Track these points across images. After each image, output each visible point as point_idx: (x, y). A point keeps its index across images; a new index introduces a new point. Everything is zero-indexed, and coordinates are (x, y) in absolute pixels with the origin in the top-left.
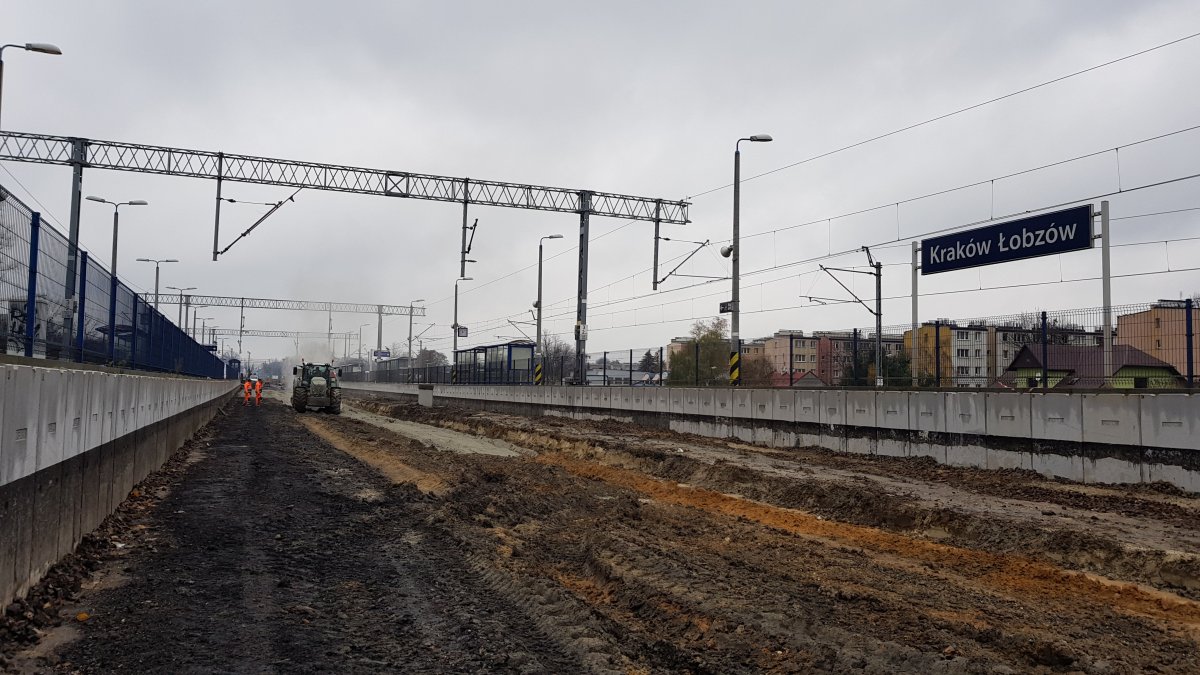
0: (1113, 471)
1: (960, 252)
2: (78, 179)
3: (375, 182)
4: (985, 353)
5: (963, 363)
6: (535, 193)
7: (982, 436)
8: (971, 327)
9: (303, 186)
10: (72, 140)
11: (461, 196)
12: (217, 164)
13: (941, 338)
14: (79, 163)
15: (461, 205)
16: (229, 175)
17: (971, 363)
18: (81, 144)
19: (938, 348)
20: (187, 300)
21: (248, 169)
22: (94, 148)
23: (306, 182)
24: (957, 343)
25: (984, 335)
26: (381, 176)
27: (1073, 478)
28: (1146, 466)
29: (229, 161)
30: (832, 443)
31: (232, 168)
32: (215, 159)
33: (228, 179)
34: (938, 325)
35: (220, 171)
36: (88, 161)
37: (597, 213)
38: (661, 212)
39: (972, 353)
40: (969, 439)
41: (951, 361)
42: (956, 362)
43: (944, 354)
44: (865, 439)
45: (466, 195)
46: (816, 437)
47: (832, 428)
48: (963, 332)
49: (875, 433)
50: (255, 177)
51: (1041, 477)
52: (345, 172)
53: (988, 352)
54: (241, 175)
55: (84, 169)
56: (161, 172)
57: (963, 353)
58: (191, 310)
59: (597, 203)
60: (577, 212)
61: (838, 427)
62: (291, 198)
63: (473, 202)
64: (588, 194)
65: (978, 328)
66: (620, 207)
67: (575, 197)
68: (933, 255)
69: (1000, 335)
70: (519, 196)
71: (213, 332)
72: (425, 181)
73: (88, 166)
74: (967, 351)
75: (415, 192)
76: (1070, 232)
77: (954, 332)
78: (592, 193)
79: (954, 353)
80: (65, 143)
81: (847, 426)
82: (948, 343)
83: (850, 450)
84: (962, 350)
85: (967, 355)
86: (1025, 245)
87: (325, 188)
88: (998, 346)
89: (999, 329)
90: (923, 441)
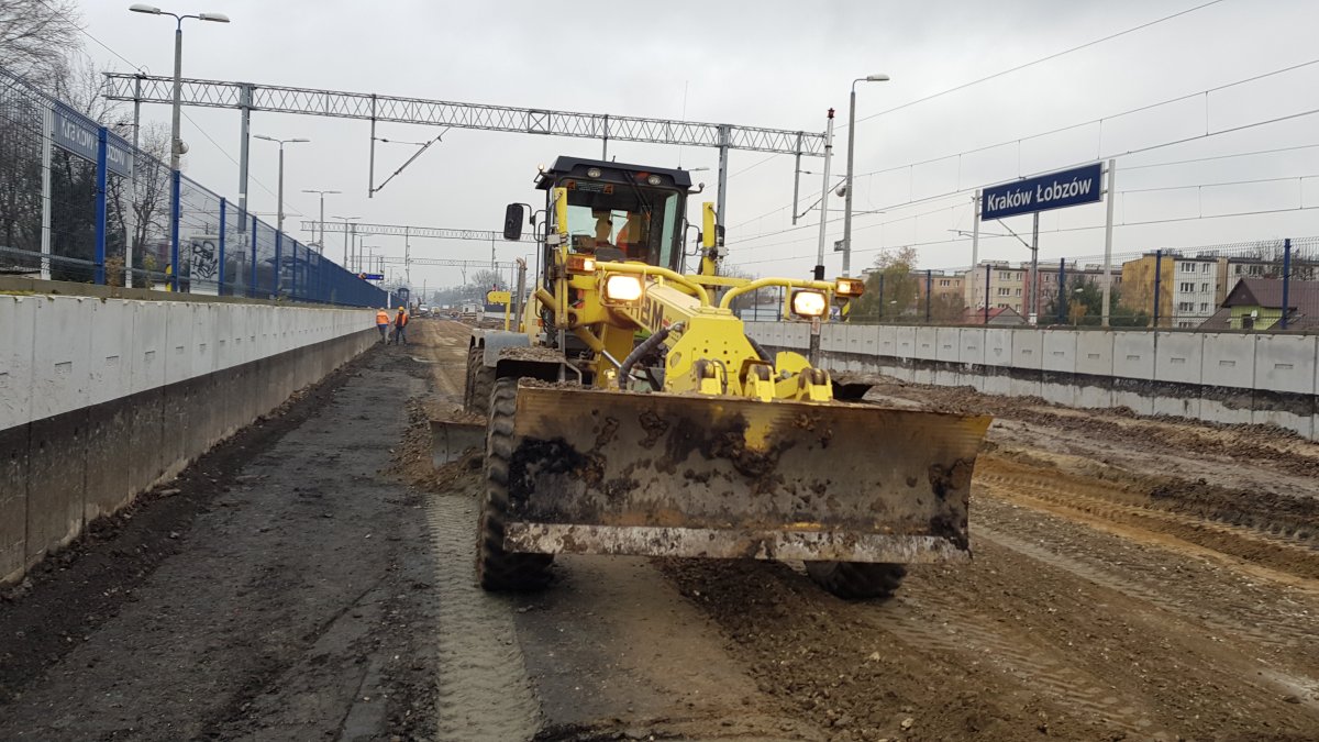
0: (1093, 397)
1: (1009, 201)
2: (246, 122)
3: (518, 120)
4: (1214, 289)
5: (1187, 298)
6: (673, 127)
7: (1009, 368)
8: (1199, 259)
9: (450, 125)
10: (240, 85)
11: (601, 133)
12: (371, 105)
13: (1162, 270)
14: (247, 107)
15: (602, 141)
16: (382, 116)
17: (1196, 299)
18: (248, 89)
19: (1158, 282)
20: (353, 228)
21: (400, 110)
22: (259, 92)
23: (453, 122)
24: (1179, 275)
25: (1213, 266)
26: (524, 114)
27: (1067, 404)
28: (1114, 393)
29: (382, 102)
30: (903, 374)
31: (385, 109)
32: (370, 100)
33: (381, 119)
34: (1159, 255)
35: (373, 112)
36: (254, 104)
37: (736, 147)
38: (803, 146)
39: (1198, 287)
40: (1000, 370)
41: (1171, 297)
42: (1178, 297)
43: (1163, 288)
44: (928, 371)
45: (605, 132)
46: (893, 369)
47: (905, 360)
48: (1188, 263)
49: (934, 365)
50: (406, 117)
51: (1045, 403)
52: (489, 110)
53: (1218, 286)
54: (393, 116)
55: (251, 112)
56: (320, 114)
57: (1187, 287)
58: (357, 238)
59: (736, 137)
60: (716, 146)
61: (909, 360)
62: (439, 138)
63: (612, 138)
64: (727, 129)
65: (1207, 259)
66: (759, 140)
67: (715, 131)
68: (990, 203)
69: (1233, 267)
70: (658, 131)
71: (381, 260)
72: (566, 118)
73: (255, 109)
74: (1192, 285)
75: (556, 130)
76: (1085, 187)
77: (1179, 264)
78: (730, 127)
79: (1176, 287)
80: (233, 88)
81: (915, 360)
82: (1168, 275)
83: (917, 381)
84: (1187, 284)
85: (1192, 290)
86: (1055, 197)
87: (471, 127)
88: (1229, 280)
89: (1231, 261)
90: (968, 373)
